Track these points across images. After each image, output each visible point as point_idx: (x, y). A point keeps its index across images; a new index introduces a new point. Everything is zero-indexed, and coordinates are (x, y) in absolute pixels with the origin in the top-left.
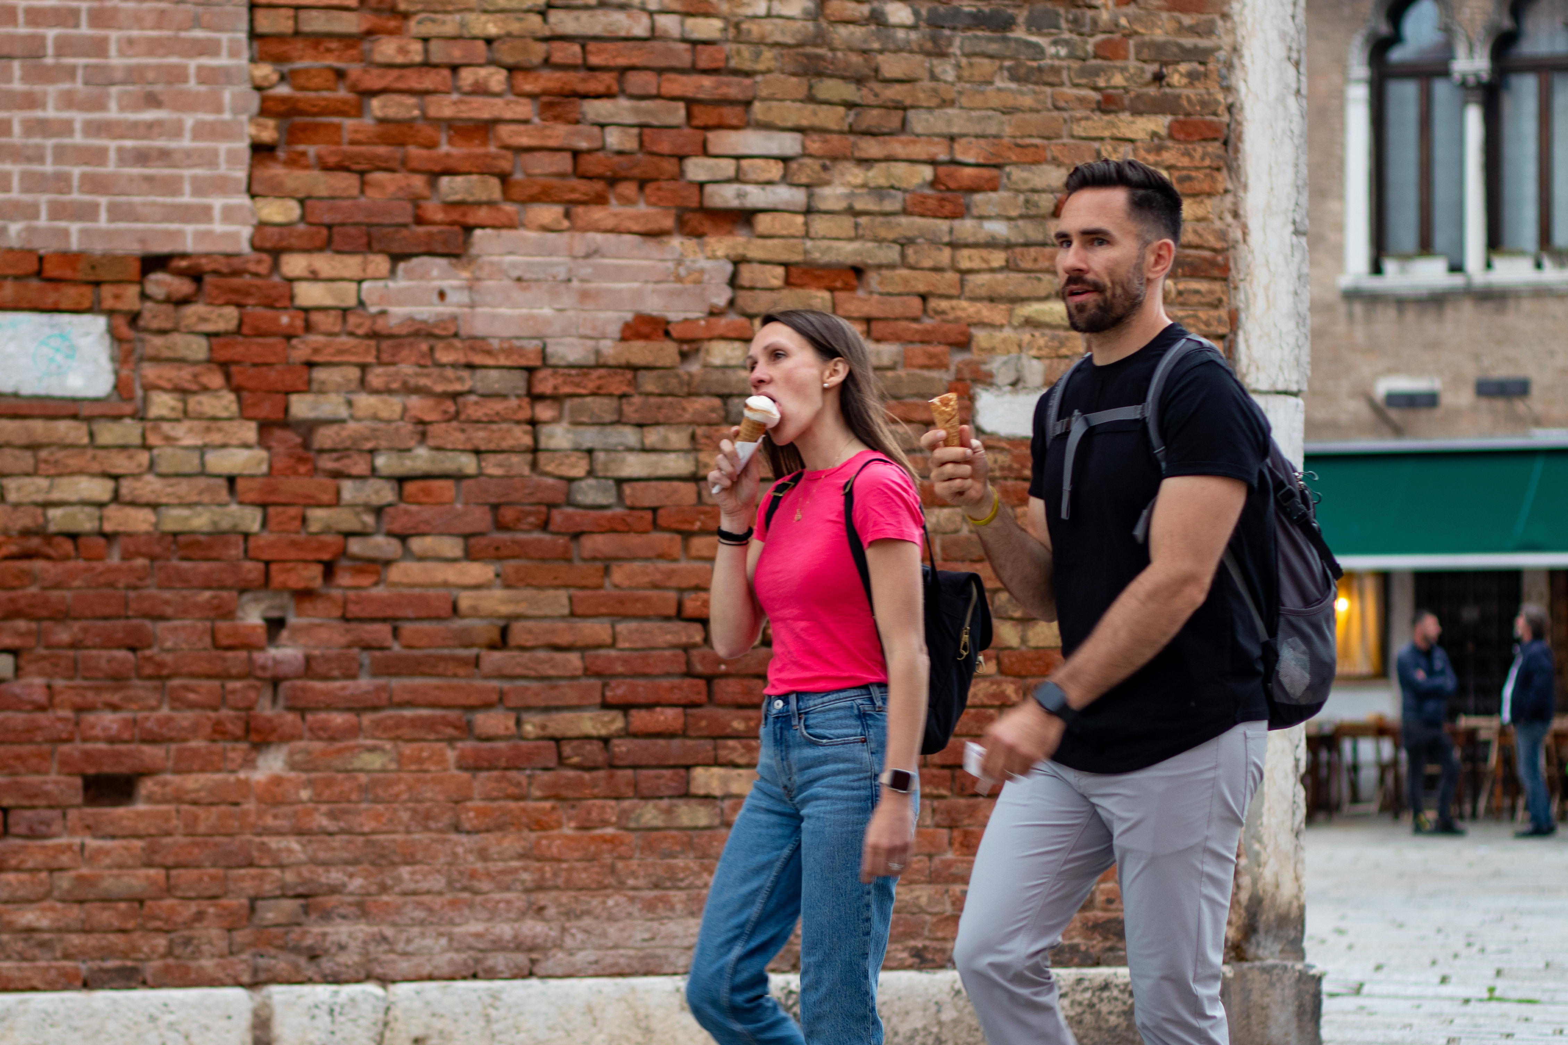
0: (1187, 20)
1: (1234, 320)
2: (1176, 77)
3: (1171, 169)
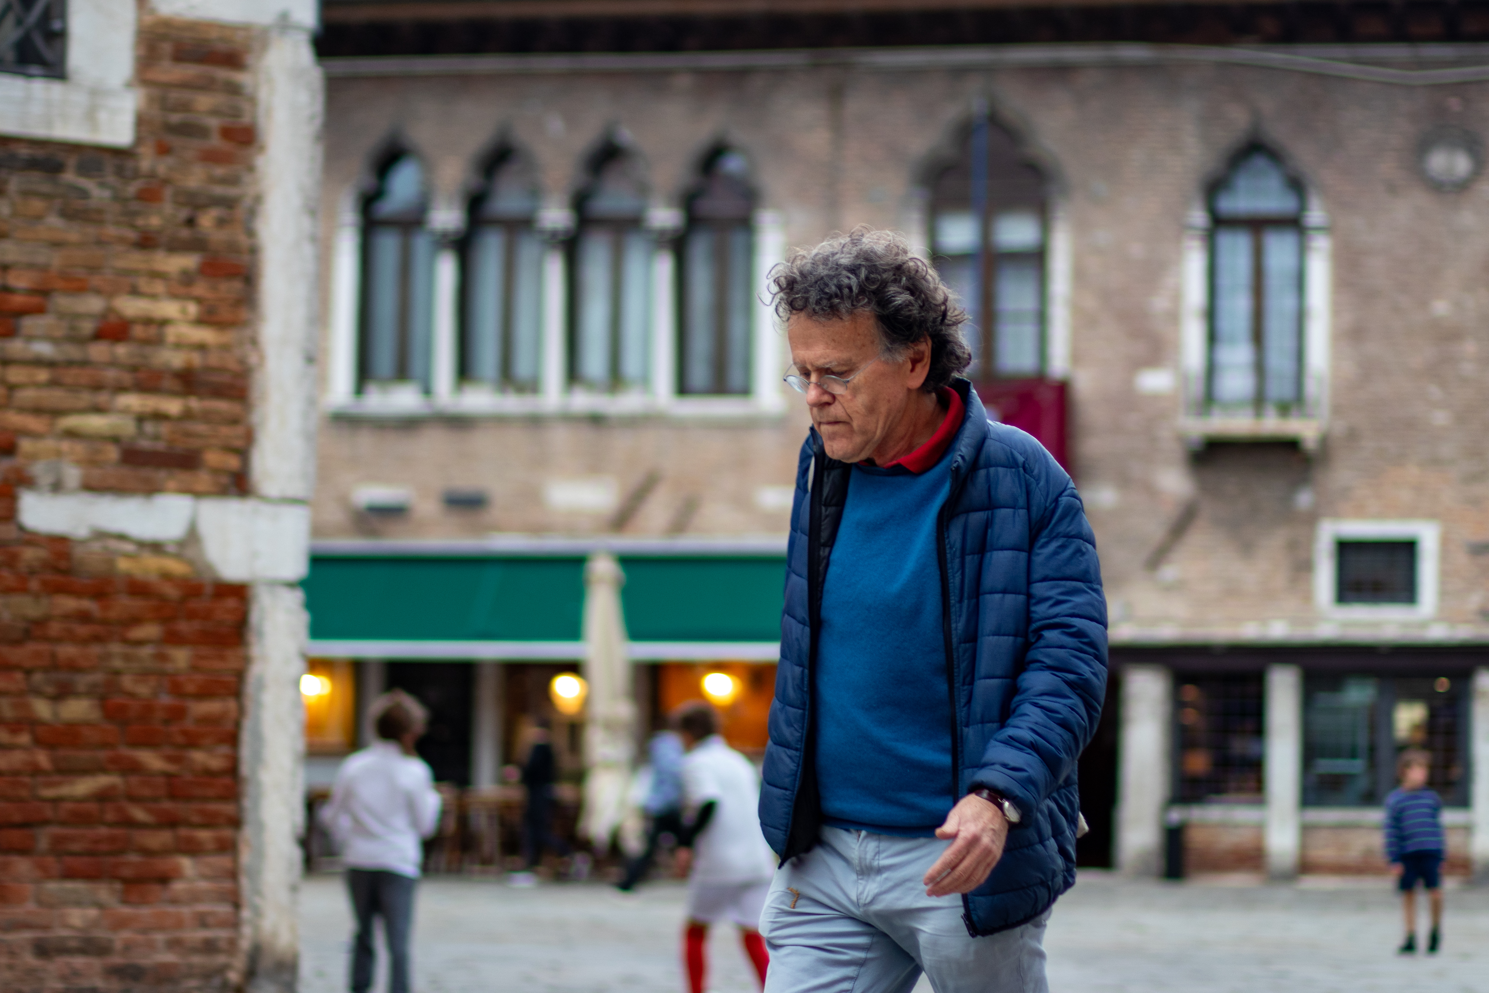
0: (220, 171)
1: (249, 437)
2: (207, 220)
3: (199, 300)
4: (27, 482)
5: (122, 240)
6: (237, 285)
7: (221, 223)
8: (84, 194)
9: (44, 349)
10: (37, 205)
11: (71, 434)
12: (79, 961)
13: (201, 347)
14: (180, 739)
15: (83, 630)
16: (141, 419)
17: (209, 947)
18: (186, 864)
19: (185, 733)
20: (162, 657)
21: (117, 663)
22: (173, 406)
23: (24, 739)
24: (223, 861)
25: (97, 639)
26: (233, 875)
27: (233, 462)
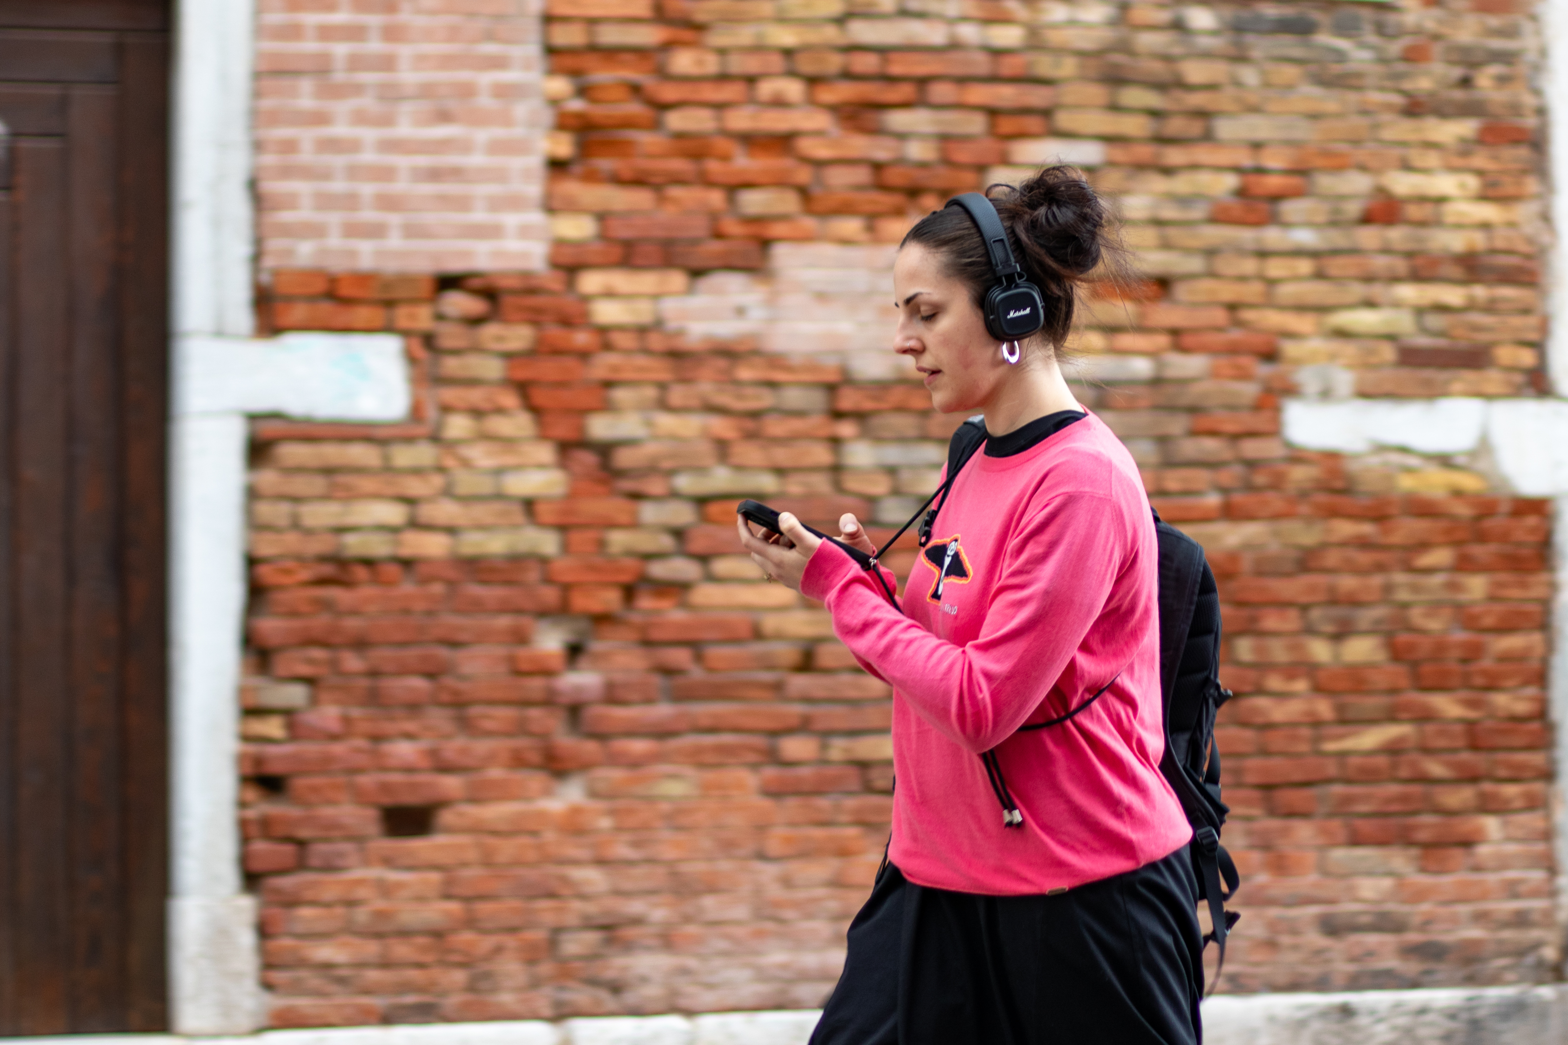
0: (1494, 21)
1: (1545, 327)
2: (1485, 79)
3: (1480, 173)
4: (1291, 391)
5: (1389, 107)
6: (1523, 152)
7: (1502, 80)
8: (1340, 56)
9: (1304, 237)
10: (1290, 72)
11: (1342, 334)
12: (1372, 939)
13: (1485, 226)
14: (1479, 681)
15: (1364, 558)
16: (1420, 311)
17: (1521, 920)
18: (1491, 825)
19: (1485, 673)
20: (1453, 586)
21: (1403, 595)
22: (1453, 295)
23: (1301, 685)
24: (1533, 820)
25: (1380, 568)
26: (1548, 835)
27: (1527, 358)
